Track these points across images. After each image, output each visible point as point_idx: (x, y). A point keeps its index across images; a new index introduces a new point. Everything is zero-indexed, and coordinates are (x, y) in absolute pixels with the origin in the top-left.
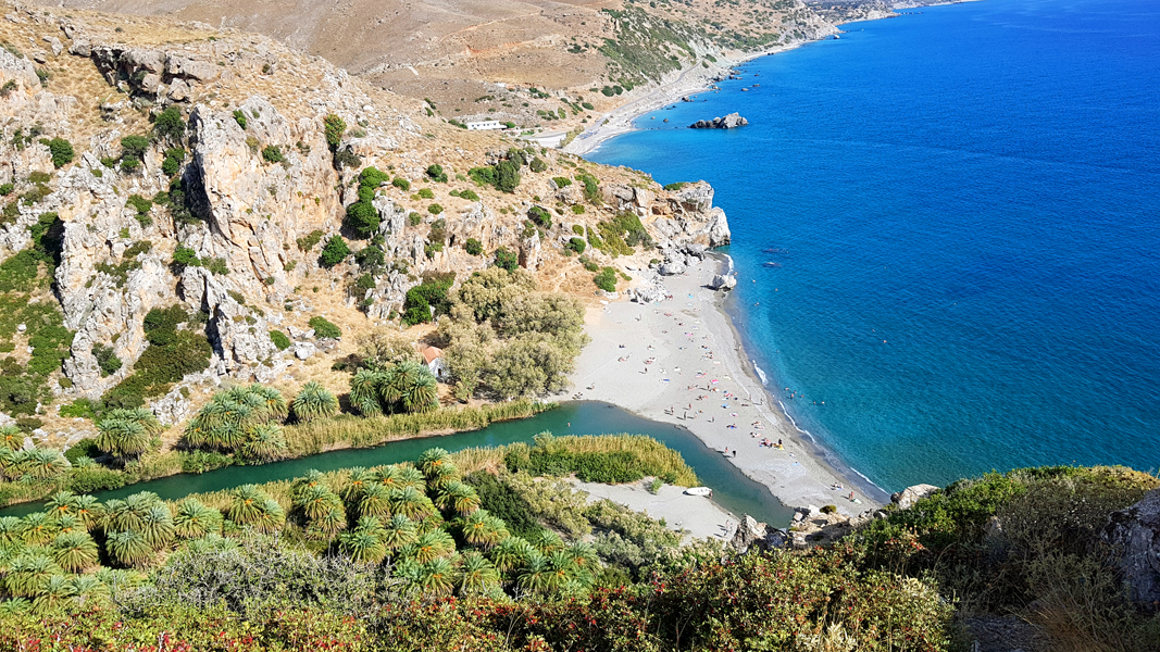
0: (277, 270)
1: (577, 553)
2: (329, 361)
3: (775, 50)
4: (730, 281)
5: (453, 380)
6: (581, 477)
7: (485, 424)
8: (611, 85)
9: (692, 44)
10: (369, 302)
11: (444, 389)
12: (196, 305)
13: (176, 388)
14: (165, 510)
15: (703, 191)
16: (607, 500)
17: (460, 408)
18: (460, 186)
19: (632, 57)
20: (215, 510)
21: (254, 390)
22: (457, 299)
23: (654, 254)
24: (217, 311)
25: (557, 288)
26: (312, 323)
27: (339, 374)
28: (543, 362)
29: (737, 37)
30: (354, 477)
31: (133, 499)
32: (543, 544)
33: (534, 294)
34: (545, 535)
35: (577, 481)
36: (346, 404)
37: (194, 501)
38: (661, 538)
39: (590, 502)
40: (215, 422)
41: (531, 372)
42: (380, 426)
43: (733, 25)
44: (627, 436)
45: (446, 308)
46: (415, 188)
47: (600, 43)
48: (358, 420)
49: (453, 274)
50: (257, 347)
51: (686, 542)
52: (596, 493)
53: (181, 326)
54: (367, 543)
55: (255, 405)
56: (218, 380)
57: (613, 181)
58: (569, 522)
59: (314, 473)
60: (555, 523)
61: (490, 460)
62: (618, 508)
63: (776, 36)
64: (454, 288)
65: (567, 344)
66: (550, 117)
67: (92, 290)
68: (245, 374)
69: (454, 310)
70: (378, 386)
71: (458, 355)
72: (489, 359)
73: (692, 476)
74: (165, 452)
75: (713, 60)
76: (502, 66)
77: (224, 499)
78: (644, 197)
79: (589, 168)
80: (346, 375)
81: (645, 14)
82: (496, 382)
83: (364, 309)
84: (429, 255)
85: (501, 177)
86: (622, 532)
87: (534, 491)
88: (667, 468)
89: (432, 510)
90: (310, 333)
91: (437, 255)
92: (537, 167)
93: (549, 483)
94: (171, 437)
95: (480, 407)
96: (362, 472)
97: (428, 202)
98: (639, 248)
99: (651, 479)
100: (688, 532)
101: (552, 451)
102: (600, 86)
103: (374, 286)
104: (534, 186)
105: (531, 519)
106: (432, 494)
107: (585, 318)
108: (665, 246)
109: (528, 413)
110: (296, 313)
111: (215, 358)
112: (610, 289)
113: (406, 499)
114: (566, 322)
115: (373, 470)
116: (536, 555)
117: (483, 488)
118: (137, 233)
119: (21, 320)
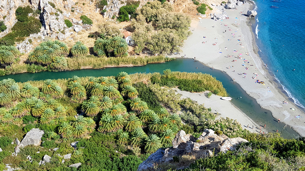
1: (173, 118)
2: (87, 33)
5: (135, 45)
6: (180, 88)
7: (145, 64)
10: (105, 11)
11: (131, 49)
12: (36, 7)
13: (27, 39)
14: (17, 86)
16: (189, 98)
17: (136, 57)
20: (36, 88)
21: (56, 43)
22: (140, 13)
24: (44, 10)
25: (181, 11)
26: (81, 18)
27: (91, 39)
28: (171, 41)
30: (90, 81)
31: (5, 81)
32: (161, 113)
33: (171, 13)
34: (162, 110)
35: (178, 90)
36: (92, 51)
37: (28, 84)
38: (208, 116)
39: (182, 98)
40: (40, 54)
41: (166, 45)
42: (104, 61)
44: (201, 74)
45: (135, 16)
48: (96, 58)
49: (139, 2)
50: (59, 26)
51: (218, 118)
52: (185, 95)
53: (30, 15)
54: (92, 106)
55: (56, 49)
56: (43, 37)
58: (172, 106)
59: (76, 77)
60: (167, 106)
61: (145, 78)
62: (193, 103)
64: (139, 8)
65: (182, 35)
68: (54, 36)
69: (138, 17)
70: (105, 45)
71: (137, 35)
72: (150, 38)
73: (225, 92)
74: (21, 63)
77: (41, 84)
80: (93, 40)
82: (151, 48)
83: (102, 14)
86: (192, 111)
87: (160, 92)
88: (215, 88)
89: (120, 96)
90: (80, 22)
93: (167, 90)
94: (24, 58)
95: (144, 57)
96: (93, 79)
99: (208, 92)
100: (220, 114)
101: (169, 77)
103: (107, 4)
105: (157, 103)
106: (120, 90)
107: (191, 25)
109: (163, 61)
110: (75, 13)
111: (42, 29)
112: (203, 13)
113: (110, 91)
114: (182, 26)
116: (157, 118)
117: (141, 89)
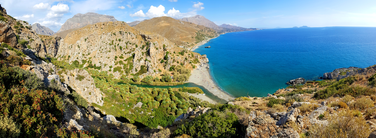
0: (156, 63)
1: (187, 103)
2: (160, 74)
3: (214, 38)
4: (209, 67)
5: (174, 79)
6: (189, 92)
7: (177, 85)
8: (196, 42)
9: (205, 37)
10: (165, 68)
11: (173, 80)
12: (147, 65)
13: (142, 74)
14: (137, 88)
15: (205, 56)
16: (192, 96)
17: (174, 82)
18: (177, 54)
19: (198, 39)
20: (143, 90)
21: (151, 77)
22: (175, 69)
23: (200, 64)
24: (149, 67)
25: (188, 68)
26: (158, 70)
27: (161, 76)
28: (185, 77)
29: (210, 36)
30: (159, 89)
31: (134, 86)
32: (182, 101)
33: (185, 69)
34: (183, 100)
35: (188, 93)
36: (161, 80)
37: (141, 88)
38: (198, 101)
39: (189, 96)
40: (145, 79)
41: (184, 79)
42: (164, 83)
43: (209, 35)
44: (195, 87)
45: (174, 70)
46: (172, 54)
47: (195, 37)
48: (162, 82)
49: (175, 65)
50: (152, 72)
51: (202, 101)
52: (190, 95)
53: (144, 68)
54: (159, 98)
55: (150, 78)
56: (147, 75)
57: (195, 54)
58: (186, 99)
59: (155, 88)
60: (184, 98)
61: (177, 89)
62: (193, 97)
63: (214, 36)
64: (175, 67)
65: (188, 75)
66: (189, 46)
67: (136, 62)
68: (150, 75)
69: (175, 70)
70: (165, 78)
71: (175, 76)
72: (178, 77)
73: (203, 92)
74: (140, 81)
75: (207, 39)
76: (184, 39)
77: (144, 89)
78: (199, 56)
79: (192, 53)
80: (161, 77)
81: (200, 33)
82: (179, 80)
83: (165, 69)
84: (173, 63)
85: (182, 53)
86: (193, 100)
87: (182, 94)
88: (200, 91)
89: (169, 95)
90: (158, 71)
91: (174, 63)
92: (186, 52)
93: (184, 93)
94: (141, 80)
95: (176, 83)
96: (161, 89)
97: (173, 56)
98: (198, 63)
99: (198, 93)
100: (202, 100)
101: (185, 89)
102: (195, 42)
103: (166, 66)
104: (186, 55)
105: (181, 98)
106: (169, 93)
107: (191, 72)
108: (201, 63)
109: (183, 84)
110: (157, 68)
111: (147, 72)
112: (194, 68)
113: (165, 93)
114: (188, 72)
115: (162, 89)
116: (181, 103)
117: (175, 93)
118: (142, 56)
119: (129, 64)
